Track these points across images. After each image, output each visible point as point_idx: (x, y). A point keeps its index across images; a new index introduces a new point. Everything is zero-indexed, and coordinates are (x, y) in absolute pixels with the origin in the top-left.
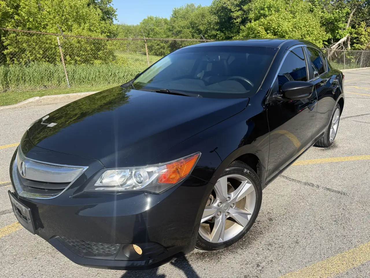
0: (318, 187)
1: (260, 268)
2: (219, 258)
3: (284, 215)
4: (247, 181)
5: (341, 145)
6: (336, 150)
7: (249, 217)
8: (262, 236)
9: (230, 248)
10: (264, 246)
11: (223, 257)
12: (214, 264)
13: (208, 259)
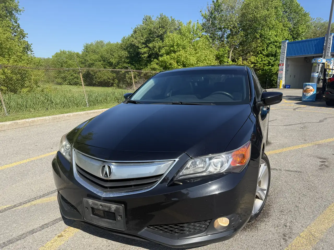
0: (280, 170)
1: (288, 227)
2: (255, 227)
3: (274, 191)
4: (264, 164)
5: (272, 142)
6: (273, 145)
7: (265, 192)
8: (272, 207)
9: (258, 219)
10: (279, 213)
11: (258, 225)
12: (256, 231)
13: (249, 229)
